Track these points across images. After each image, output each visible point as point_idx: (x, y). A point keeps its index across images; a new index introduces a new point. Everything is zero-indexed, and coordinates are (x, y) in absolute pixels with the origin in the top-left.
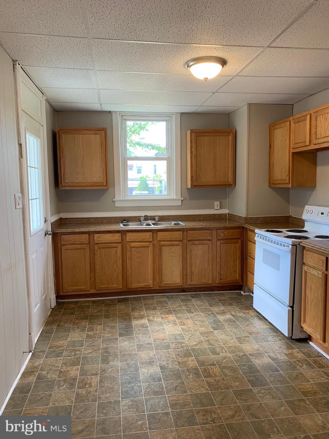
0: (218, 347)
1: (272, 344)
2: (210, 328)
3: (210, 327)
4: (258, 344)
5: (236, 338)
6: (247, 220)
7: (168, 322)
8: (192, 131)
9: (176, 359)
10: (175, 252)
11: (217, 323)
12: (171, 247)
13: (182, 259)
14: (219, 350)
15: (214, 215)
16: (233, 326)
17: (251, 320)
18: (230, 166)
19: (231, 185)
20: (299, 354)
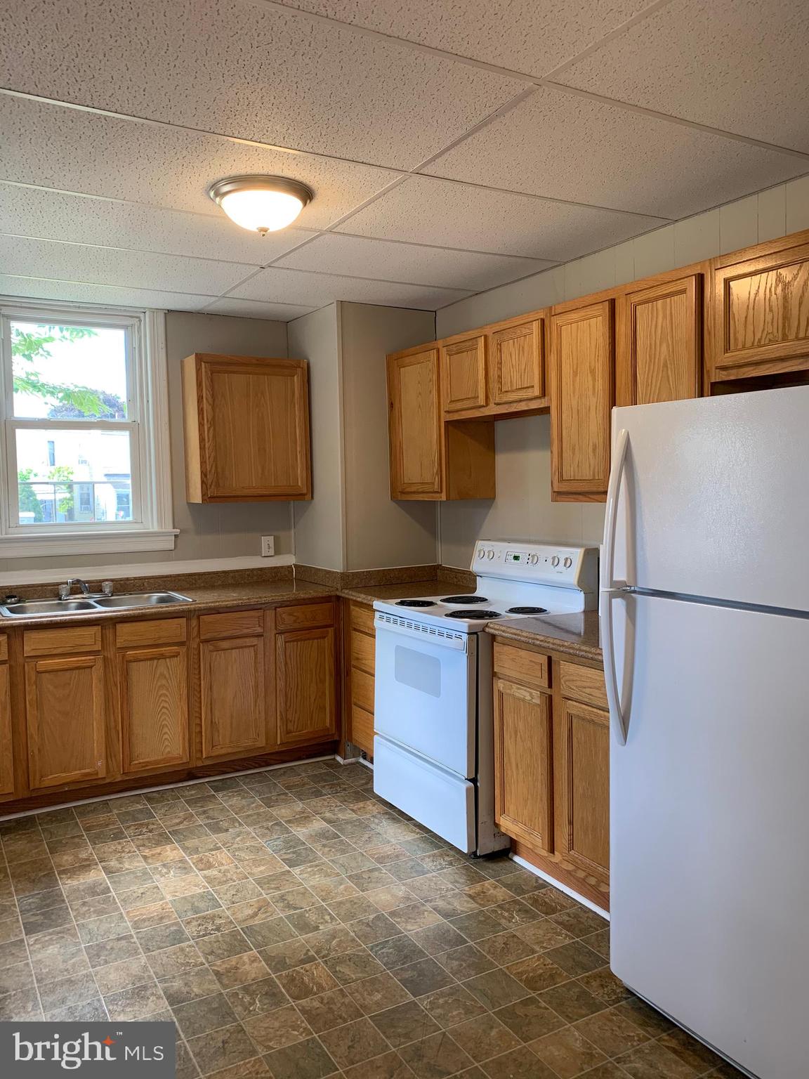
0: (310, 910)
1: (436, 877)
2: (279, 864)
3: (279, 862)
4: (404, 885)
5: (350, 877)
6: (348, 579)
7: (164, 865)
8: (200, 359)
9: (207, 965)
10: (167, 676)
11: (295, 847)
12: (156, 661)
13: (185, 692)
14: (314, 918)
15: (261, 569)
16: (334, 848)
17: (373, 826)
18: (298, 449)
19: (303, 495)
20: (498, 890)
